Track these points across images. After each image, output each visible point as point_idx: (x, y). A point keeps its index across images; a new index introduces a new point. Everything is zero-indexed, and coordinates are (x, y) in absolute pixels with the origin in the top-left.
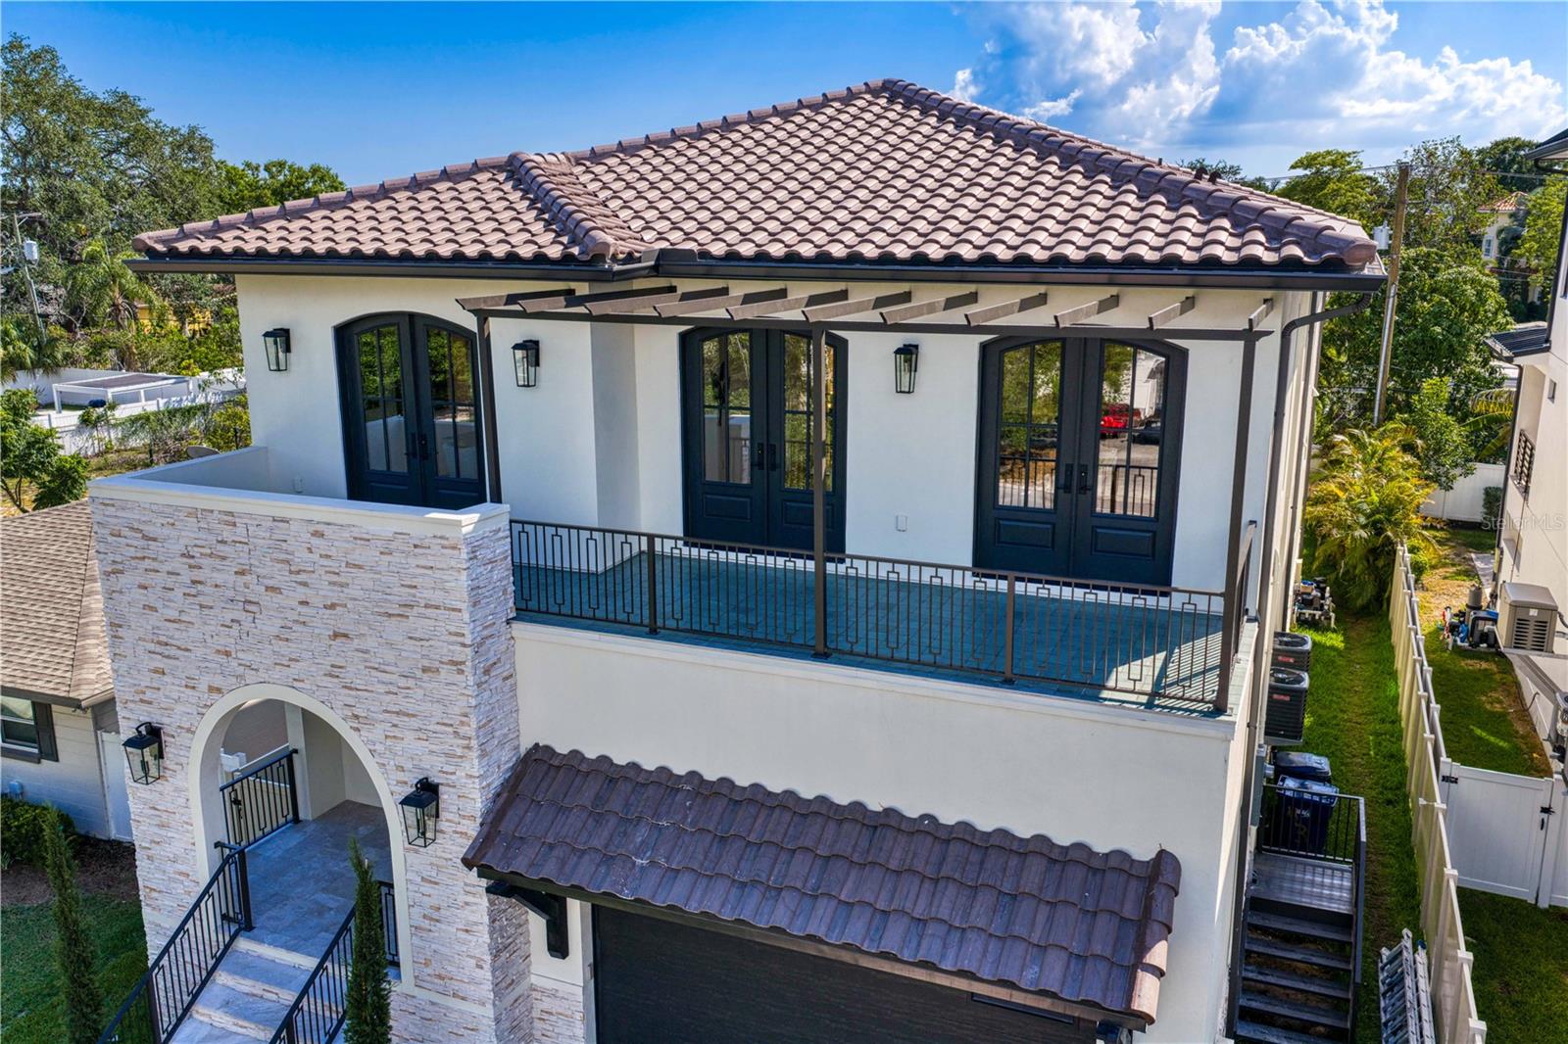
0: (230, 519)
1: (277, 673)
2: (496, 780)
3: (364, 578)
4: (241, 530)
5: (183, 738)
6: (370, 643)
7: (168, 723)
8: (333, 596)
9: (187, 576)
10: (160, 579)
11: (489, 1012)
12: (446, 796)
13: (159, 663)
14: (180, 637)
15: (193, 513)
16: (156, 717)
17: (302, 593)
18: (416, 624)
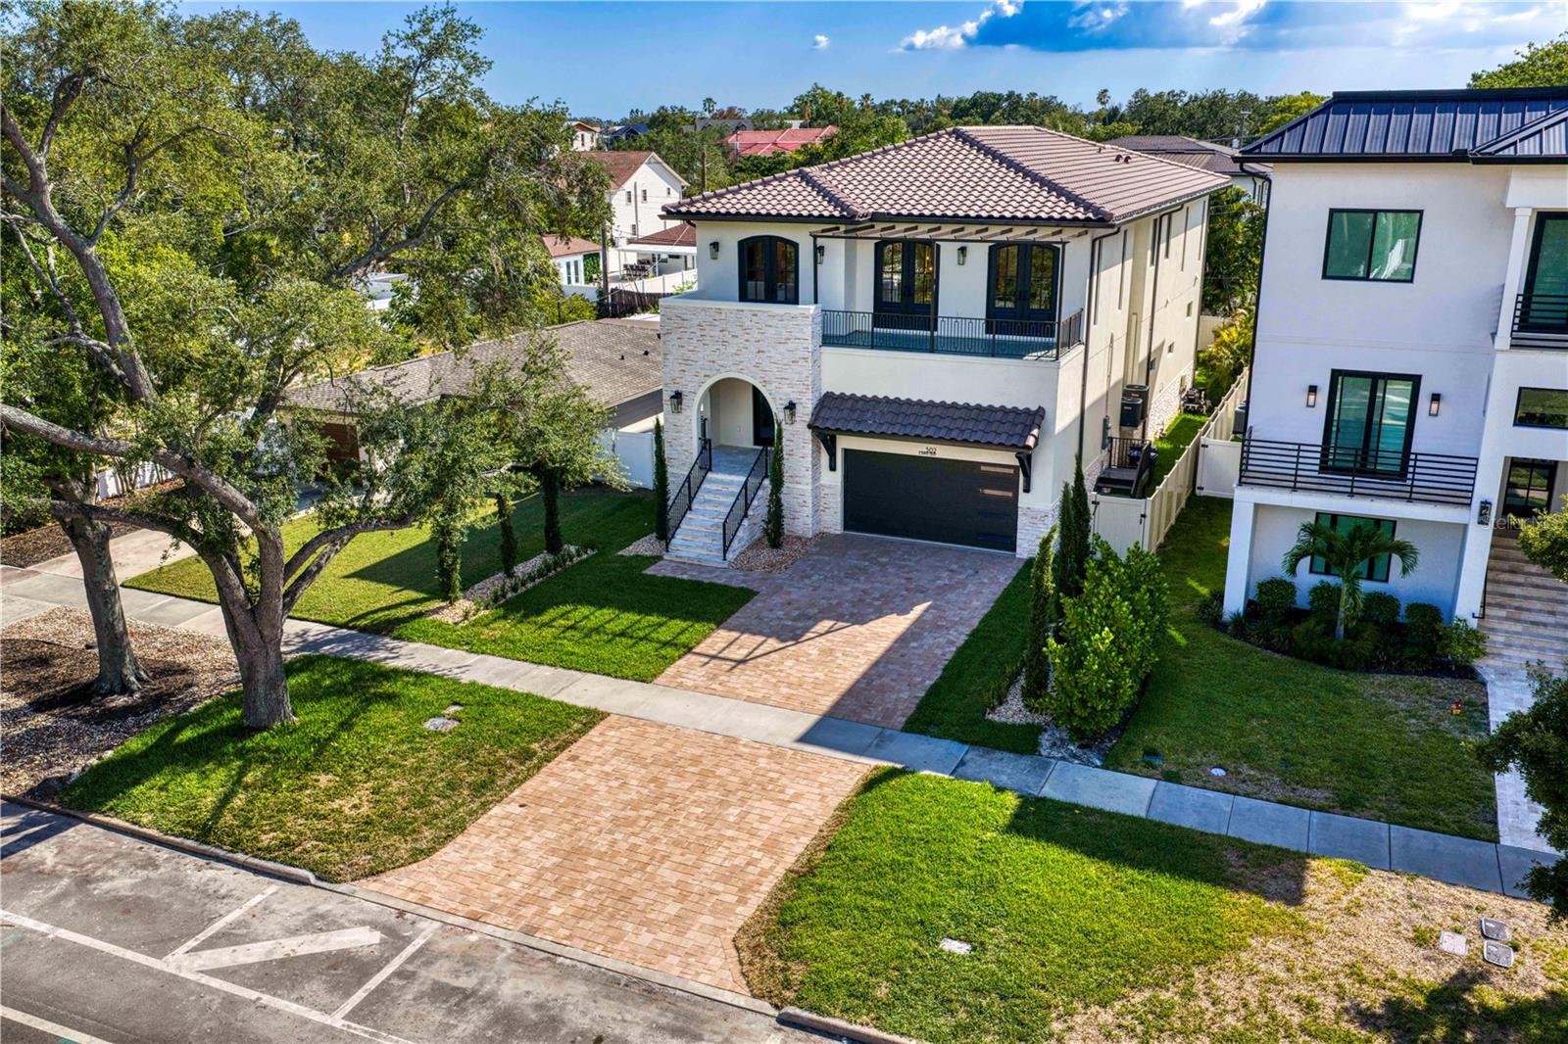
0: (719, 311)
1: (734, 368)
2: (815, 402)
3: (772, 331)
4: (723, 316)
5: (691, 396)
6: (772, 354)
7: (684, 390)
8: (759, 337)
9: (699, 333)
10: (686, 336)
11: (810, 487)
12: (798, 408)
13: (683, 367)
14: (693, 357)
15: (703, 309)
16: (680, 389)
17: (746, 337)
18: (791, 345)
